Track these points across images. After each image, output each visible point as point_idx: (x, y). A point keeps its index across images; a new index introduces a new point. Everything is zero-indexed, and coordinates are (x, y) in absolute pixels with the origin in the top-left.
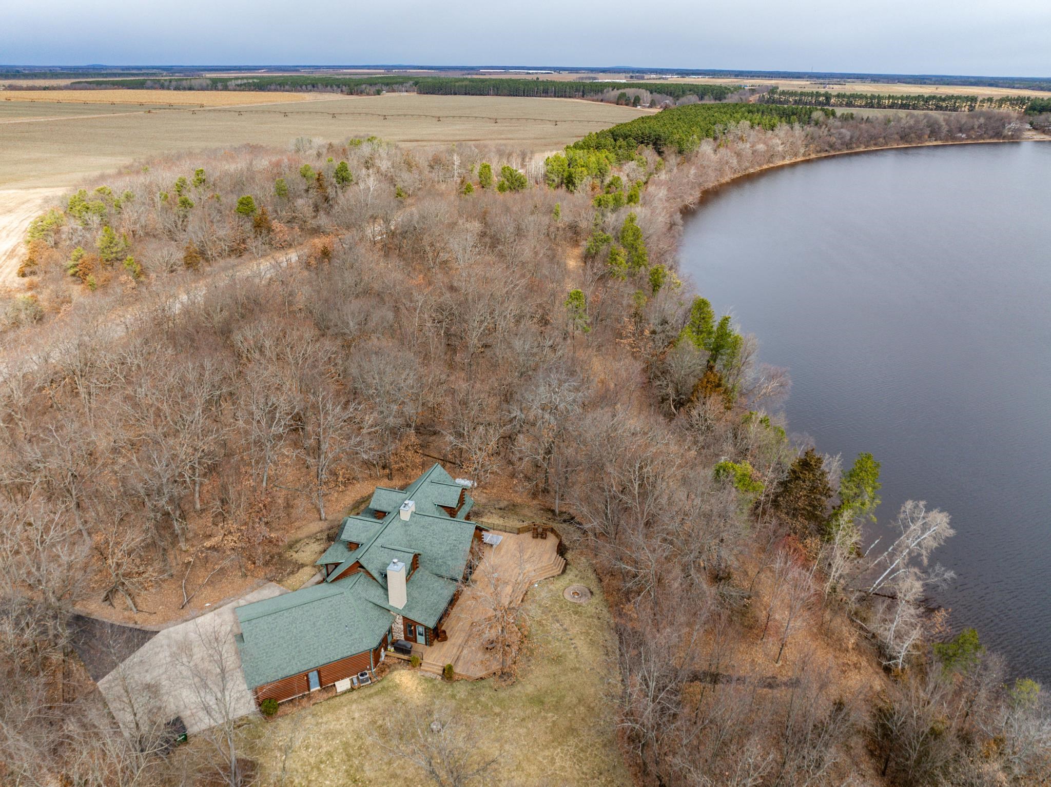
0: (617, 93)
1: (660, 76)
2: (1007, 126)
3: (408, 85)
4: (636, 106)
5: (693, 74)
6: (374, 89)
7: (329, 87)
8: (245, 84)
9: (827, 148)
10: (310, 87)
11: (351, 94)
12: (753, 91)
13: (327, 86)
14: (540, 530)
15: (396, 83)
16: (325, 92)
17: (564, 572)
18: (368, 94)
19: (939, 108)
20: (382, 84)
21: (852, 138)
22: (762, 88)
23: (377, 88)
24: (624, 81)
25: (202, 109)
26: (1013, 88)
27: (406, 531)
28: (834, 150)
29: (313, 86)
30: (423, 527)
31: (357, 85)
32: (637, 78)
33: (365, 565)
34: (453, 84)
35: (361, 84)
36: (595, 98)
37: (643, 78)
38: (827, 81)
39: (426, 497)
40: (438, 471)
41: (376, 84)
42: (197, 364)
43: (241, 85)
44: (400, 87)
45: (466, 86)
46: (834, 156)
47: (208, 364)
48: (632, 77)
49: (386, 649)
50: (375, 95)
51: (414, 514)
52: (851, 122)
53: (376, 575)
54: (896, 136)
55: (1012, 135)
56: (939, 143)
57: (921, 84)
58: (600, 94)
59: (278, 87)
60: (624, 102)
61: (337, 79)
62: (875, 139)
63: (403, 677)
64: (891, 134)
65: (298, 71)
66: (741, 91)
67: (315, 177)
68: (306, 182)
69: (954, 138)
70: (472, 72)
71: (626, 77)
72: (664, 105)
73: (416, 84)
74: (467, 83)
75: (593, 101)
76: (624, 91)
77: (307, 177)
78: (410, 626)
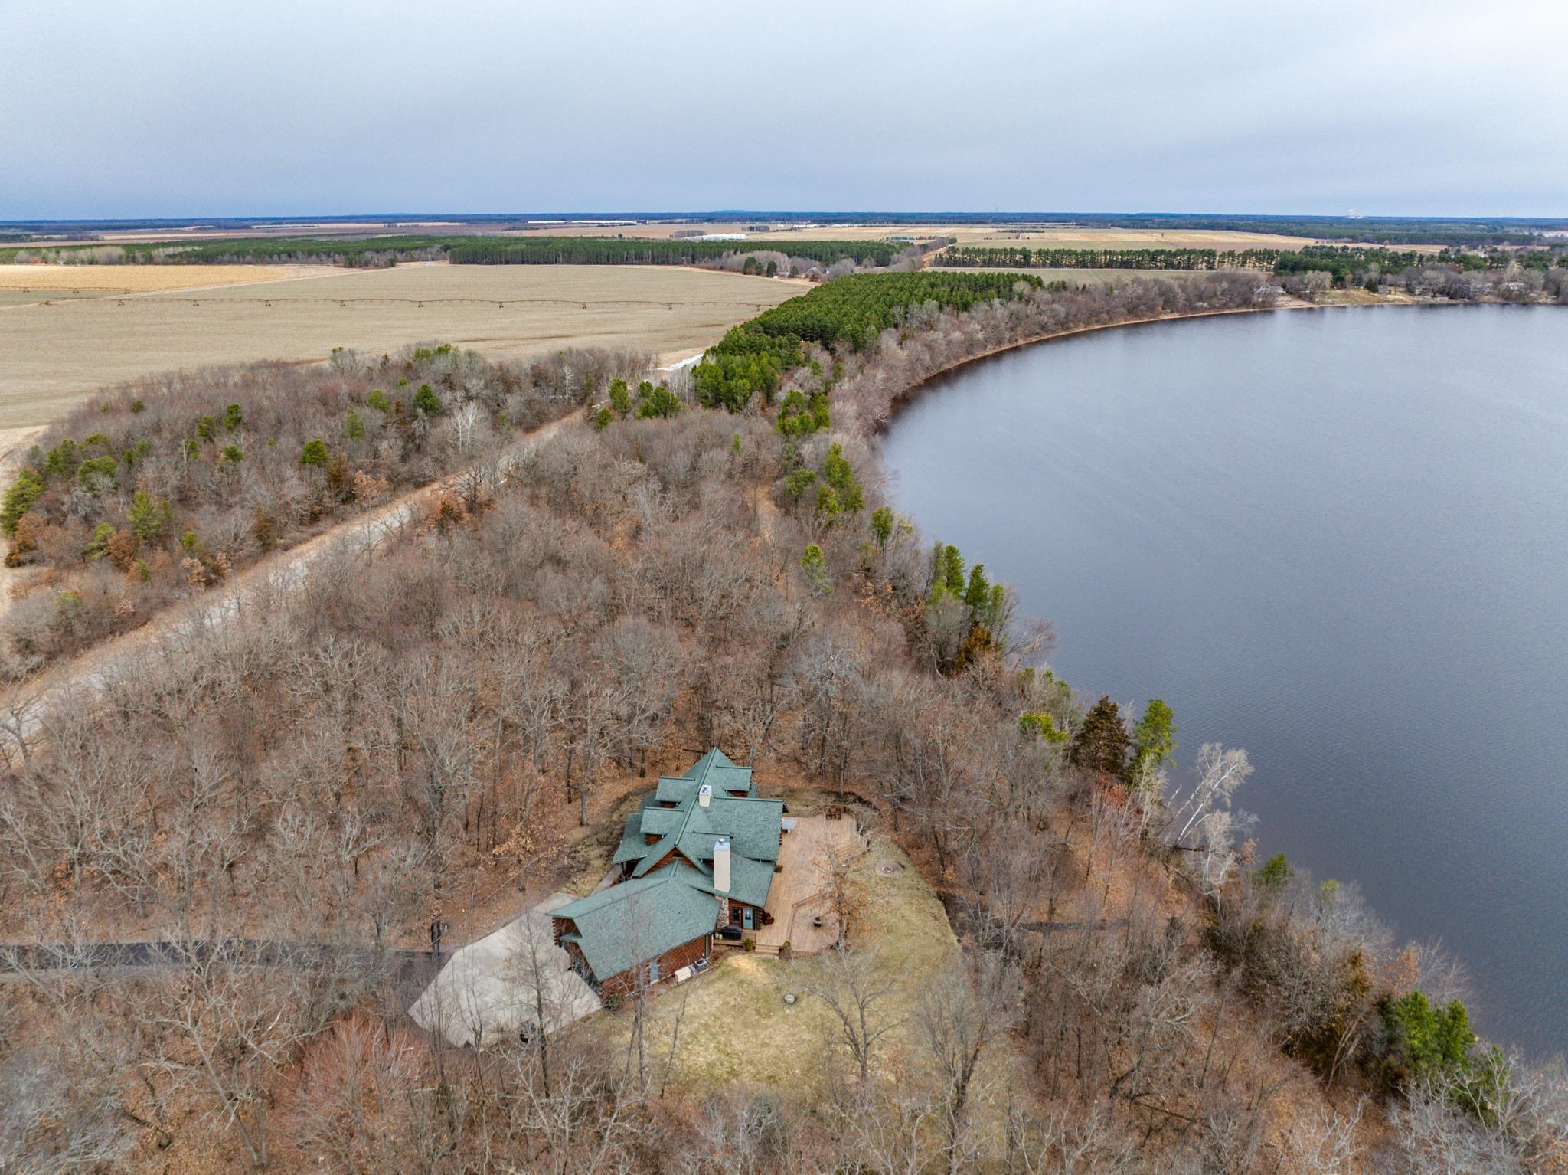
0: (741, 258)
1: (791, 226)
2: (1256, 291)
3: (434, 250)
4: (772, 276)
5: (836, 221)
6: (383, 258)
7: (314, 257)
8: (180, 254)
9: (1038, 330)
10: (284, 257)
11: (351, 266)
12: (925, 248)
13: (310, 254)
14: (832, 811)
15: (416, 248)
16: (308, 263)
17: (868, 849)
18: (377, 266)
19: (1169, 265)
20: (395, 249)
21: (1067, 315)
22: (942, 242)
23: (389, 256)
24: (744, 236)
26: (1257, 232)
27: (710, 817)
28: (1047, 331)
29: (290, 256)
30: (726, 811)
31: (356, 253)
32: (759, 230)
34: (503, 248)
35: (362, 251)
36: (712, 264)
37: (766, 230)
38: (1019, 227)
39: (716, 782)
40: (717, 756)
41: (384, 250)
43: (174, 256)
44: (423, 253)
46: (1047, 341)
48: (751, 229)
50: (387, 267)
51: (713, 799)
52: (1064, 293)
53: (699, 863)
54: (1122, 310)
55: (1263, 302)
56: (1176, 316)
57: (1141, 228)
58: (717, 259)
59: (235, 258)
60: (754, 271)
61: (322, 243)
62: (1097, 315)
63: (741, 962)
64: (1116, 307)
65: (248, 228)
66: (909, 249)
67: (393, 408)
68: (382, 414)
69: (1194, 309)
70: (517, 224)
71: (743, 229)
72: (810, 275)
73: (446, 248)
74: (524, 246)
75: (709, 269)
76: (750, 255)
77: (383, 409)
78: (737, 908)
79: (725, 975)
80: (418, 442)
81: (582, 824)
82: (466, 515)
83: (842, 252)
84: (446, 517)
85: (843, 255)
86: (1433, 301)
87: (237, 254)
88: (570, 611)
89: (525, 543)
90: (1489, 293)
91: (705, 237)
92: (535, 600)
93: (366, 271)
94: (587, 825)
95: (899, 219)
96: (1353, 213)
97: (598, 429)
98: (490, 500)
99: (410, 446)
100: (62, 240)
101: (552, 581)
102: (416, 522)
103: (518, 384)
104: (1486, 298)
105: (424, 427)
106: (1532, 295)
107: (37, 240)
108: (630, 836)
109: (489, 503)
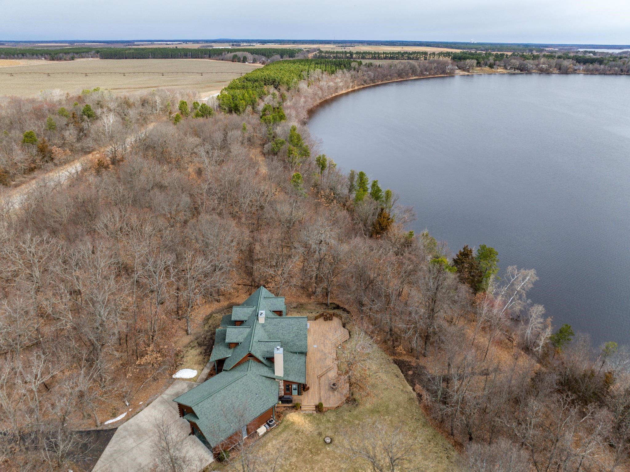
0: (231, 55)
1: (249, 44)
2: (447, 68)
3: (92, 53)
4: (245, 63)
6: (68, 56)
7: (35, 56)
9: (363, 83)
10: (20, 56)
11: (53, 60)
12: (308, 52)
13: (33, 55)
15: (83, 52)
16: (32, 59)
17: (350, 336)
18: (65, 60)
19: (409, 58)
20: (74, 53)
22: (315, 50)
23: (71, 55)
24: (230, 47)
26: (439, 47)
27: (265, 329)
29: (23, 55)
30: (275, 325)
32: (236, 45)
34: (124, 52)
35: (58, 53)
36: (218, 58)
37: (240, 46)
38: (345, 45)
39: (266, 307)
40: (264, 291)
41: (69, 53)
44: (87, 55)
45: (133, 53)
46: (366, 87)
48: (233, 45)
50: (70, 60)
51: (266, 318)
53: (262, 359)
54: (396, 75)
55: (450, 72)
56: (417, 77)
57: (393, 45)
58: (220, 56)
60: (237, 60)
61: (39, 50)
62: (386, 77)
63: (294, 417)
64: (393, 74)
66: (302, 52)
67: (71, 116)
68: (66, 119)
69: (424, 75)
70: (129, 44)
71: (230, 45)
72: (262, 62)
73: (98, 52)
74: (133, 51)
75: (217, 60)
76: (235, 53)
77: (66, 116)
78: (288, 385)
79: (286, 427)
80: (85, 132)
81: (188, 334)
82: (111, 166)
83: (274, 52)
84: (100, 167)
85: (275, 53)
86: (514, 72)
88: (170, 213)
89: (143, 178)
90: (535, 69)
92: (150, 207)
93: (60, 62)
94: (191, 334)
95: (294, 42)
96: (473, 41)
97: (175, 124)
98: (123, 158)
99: (81, 134)
101: (159, 197)
102: (84, 170)
103: (134, 105)
104: (534, 71)
105: (88, 125)
106: (551, 70)
108: (218, 343)
109: (122, 160)
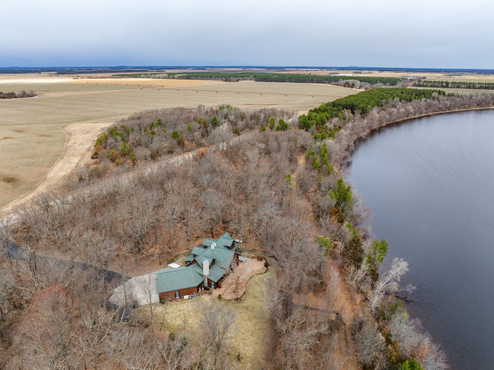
1: (369, 72)
3: (251, 77)
4: (353, 88)
5: (386, 71)
6: (236, 79)
8: (181, 76)
12: (412, 80)
14: (260, 258)
17: (266, 272)
18: (233, 81)
23: (238, 78)
25: (163, 88)
27: (212, 252)
28: (442, 110)
29: (210, 78)
30: (218, 251)
31: (229, 77)
32: (358, 73)
33: (197, 261)
34: (271, 77)
35: (231, 77)
36: (334, 84)
37: (361, 73)
38: (453, 74)
39: (221, 243)
40: (227, 235)
41: (237, 77)
42: (152, 194)
43: (180, 77)
45: (276, 78)
47: (155, 194)
48: (356, 72)
49: (201, 289)
50: (236, 82)
51: (215, 247)
53: (200, 264)
54: (475, 104)
58: (337, 82)
60: (347, 86)
61: (221, 74)
62: (464, 106)
63: (206, 297)
64: (472, 103)
65: (205, 69)
67: (204, 123)
71: (353, 72)
72: (366, 88)
73: (255, 77)
77: (201, 123)
78: (210, 282)
79: (199, 300)
87: (196, 77)
91: (338, 75)
100: (155, 72)
103: (246, 118)
105: (211, 129)
107: (149, 72)
